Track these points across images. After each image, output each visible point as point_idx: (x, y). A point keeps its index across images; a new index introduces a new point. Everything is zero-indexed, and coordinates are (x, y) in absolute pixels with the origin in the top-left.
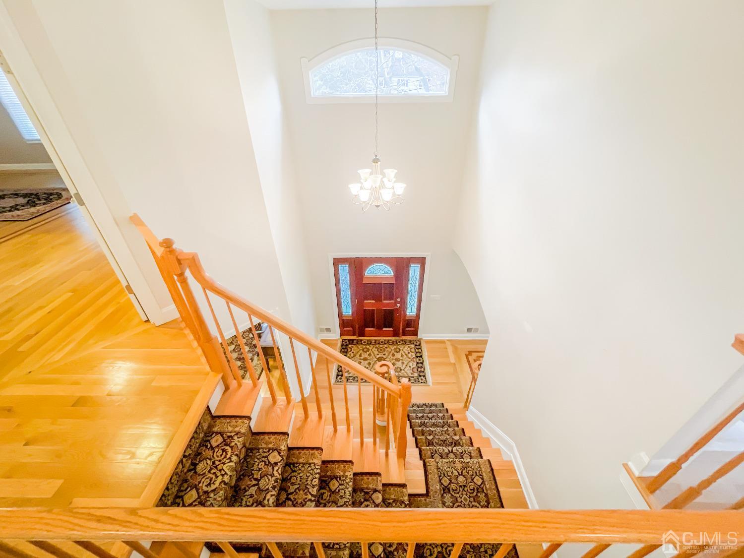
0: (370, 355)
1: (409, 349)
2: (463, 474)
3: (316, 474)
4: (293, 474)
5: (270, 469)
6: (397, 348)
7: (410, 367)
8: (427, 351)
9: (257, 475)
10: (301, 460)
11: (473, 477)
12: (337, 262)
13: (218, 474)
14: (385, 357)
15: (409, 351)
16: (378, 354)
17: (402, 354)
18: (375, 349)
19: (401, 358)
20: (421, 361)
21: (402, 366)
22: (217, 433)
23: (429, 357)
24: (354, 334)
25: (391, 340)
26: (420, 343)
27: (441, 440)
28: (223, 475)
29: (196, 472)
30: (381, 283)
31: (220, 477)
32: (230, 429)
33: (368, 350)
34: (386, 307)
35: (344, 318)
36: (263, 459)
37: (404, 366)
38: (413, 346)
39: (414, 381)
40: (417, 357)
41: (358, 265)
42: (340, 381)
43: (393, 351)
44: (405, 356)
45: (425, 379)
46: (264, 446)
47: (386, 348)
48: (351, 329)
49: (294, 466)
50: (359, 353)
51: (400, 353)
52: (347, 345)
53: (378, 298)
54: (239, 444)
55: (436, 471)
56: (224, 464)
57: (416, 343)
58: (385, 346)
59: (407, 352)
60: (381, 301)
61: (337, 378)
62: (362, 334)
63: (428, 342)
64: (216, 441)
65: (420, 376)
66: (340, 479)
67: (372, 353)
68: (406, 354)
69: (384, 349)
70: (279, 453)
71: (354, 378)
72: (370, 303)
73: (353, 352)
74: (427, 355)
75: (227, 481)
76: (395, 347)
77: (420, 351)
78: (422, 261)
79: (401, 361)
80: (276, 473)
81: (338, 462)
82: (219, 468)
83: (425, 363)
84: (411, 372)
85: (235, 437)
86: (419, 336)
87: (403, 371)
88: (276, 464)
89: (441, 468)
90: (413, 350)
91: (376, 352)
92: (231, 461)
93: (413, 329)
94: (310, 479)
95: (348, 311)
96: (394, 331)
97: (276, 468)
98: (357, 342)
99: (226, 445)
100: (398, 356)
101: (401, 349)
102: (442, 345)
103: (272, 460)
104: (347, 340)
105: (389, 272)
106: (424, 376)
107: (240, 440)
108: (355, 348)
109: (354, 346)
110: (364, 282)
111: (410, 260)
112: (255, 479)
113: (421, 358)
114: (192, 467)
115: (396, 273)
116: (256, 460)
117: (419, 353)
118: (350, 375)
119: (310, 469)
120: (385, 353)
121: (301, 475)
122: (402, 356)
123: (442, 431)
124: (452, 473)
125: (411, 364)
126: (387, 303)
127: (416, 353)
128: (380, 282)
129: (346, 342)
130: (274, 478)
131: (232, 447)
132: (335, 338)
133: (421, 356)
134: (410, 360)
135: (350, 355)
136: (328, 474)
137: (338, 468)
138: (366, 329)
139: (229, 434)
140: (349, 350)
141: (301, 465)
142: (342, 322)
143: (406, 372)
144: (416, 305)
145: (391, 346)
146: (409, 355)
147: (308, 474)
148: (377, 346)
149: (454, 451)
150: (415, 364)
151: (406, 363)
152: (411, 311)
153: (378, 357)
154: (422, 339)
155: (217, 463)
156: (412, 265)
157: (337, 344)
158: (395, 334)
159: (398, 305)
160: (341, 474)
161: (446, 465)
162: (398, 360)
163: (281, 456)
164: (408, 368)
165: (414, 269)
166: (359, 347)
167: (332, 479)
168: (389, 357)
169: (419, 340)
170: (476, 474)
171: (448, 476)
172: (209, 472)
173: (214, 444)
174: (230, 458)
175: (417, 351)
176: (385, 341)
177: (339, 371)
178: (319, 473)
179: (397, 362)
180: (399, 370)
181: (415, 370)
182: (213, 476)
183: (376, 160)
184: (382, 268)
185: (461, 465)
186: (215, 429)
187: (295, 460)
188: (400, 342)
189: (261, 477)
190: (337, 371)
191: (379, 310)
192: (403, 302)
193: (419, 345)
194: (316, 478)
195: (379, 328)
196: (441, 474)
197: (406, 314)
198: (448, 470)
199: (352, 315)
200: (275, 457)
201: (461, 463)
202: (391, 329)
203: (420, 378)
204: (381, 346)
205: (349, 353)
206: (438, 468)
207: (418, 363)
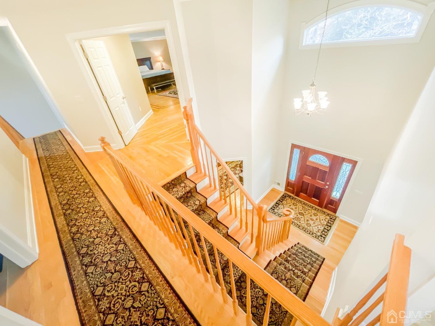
0: (296, 208)
1: (324, 218)
2: (287, 281)
3: (209, 219)
4: (202, 214)
5: (194, 205)
6: (316, 213)
7: (318, 228)
8: (337, 226)
9: (189, 204)
10: (208, 212)
11: (292, 287)
12: (294, 146)
13: (177, 194)
14: (305, 214)
15: (324, 219)
16: (301, 210)
17: (317, 218)
18: (301, 206)
19: (315, 220)
20: (328, 229)
21: (313, 224)
22: (184, 183)
23: (336, 229)
24: (293, 193)
25: (315, 207)
26: (335, 219)
27: (295, 264)
28: (178, 195)
29: (172, 190)
30: (318, 169)
31: (177, 195)
32: (188, 184)
33: (296, 205)
34: (317, 185)
35: (290, 181)
36: (194, 201)
37: (314, 225)
38: (328, 218)
39: (315, 236)
40: (327, 225)
41: (306, 152)
42: (271, 211)
43: (312, 214)
44: (318, 220)
45: (324, 240)
46: (197, 197)
47: (309, 210)
48: (292, 189)
49: (204, 212)
50: (290, 204)
51: (317, 217)
52: (286, 197)
53: (314, 177)
54: (187, 189)
55: (273, 268)
56: (180, 192)
57: (333, 217)
58: (309, 208)
59: (321, 219)
60: (315, 179)
61: (270, 209)
62: (298, 195)
63: (342, 221)
64: (183, 185)
65: (321, 236)
66: (219, 230)
67: (298, 208)
68: (320, 220)
69: (307, 210)
70: (200, 202)
71: (279, 214)
72: (307, 179)
73: (287, 202)
74: (336, 227)
75: (177, 197)
76: (315, 212)
77: (332, 223)
78: (354, 163)
79: (314, 222)
80: (194, 207)
81: (223, 225)
82: (178, 192)
83: (330, 232)
84: (317, 231)
85: (188, 187)
86: (337, 214)
87: (311, 227)
88: (196, 205)
89: (277, 270)
90: (327, 220)
91: (301, 209)
92: (182, 193)
93: (334, 207)
94: (206, 219)
95: (293, 178)
96: (319, 202)
97: (195, 206)
98: (293, 198)
99: (184, 188)
100: (314, 218)
101: (319, 215)
102: (353, 229)
103: (196, 203)
104: (287, 194)
105: (326, 163)
106: (324, 238)
107: (189, 189)
108: (289, 200)
109: (289, 199)
110: (307, 164)
111: (343, 160)
112: (188, 205)
113: (329, 227)
114: (173, 188)
115: (331, 165)
116: (192, 200)
117: (331, 224)
118: (278, 212)
119: (208, 216)
120: (306, 212)
121: (205, 216)
122: (317, 219)
123: (303, 263)
124: (281, 276)
125: (319, 227)
126: (320, 183)
127: (328, 223)
128: (318, 167)
129: (286, 195)
130: (193, 208)
131: (185, 189)
132: (281, 190)
133: (330, 226)
134: (321, 224)
135: (284, 202)
136: (217, 226)
137: (221, 226)
138: (301, 193)
139: (187, 185)
140: (285, 200)
141: (207, 214)
142: (287, 182)
143: (313, 229)
144: (340, 192)
145: (313, 211)
146: (322, 222)
147: (207, 218)
148: (304, 206)
149: (295, 272)
150: (323, 228)
151: (316, 224)
152: (335, 194)
153: (300, 211)
154: (338, 217)
155: (179, 191)
156: (345, 164)
157: (281, 194)
158: (320, 205)
159: (327, 187)
160: (221, 229)
161: (281, 270)
162: (312, 220)
163: (200, 204)
164: (316, 227)
165: (346, 168)
166: (292, 201)
167: (216, 228)
168: (307, 215)
169: (336, 217)
170: (295, 287)
171: (278, 275)
172: (175, 192)
173: (182, 186)
174: (182, 192)
175: (329, 222)
176: (311, 206)
177: (273, 207)
178: (210, 220)
179: (310, 221)
180: (309, 225)
181: (320, 231)
182: (175, 193)
183: (313, 85)
184: (322, 159)
185: (290, 277)
186: (185, 182)
187: (206, 211)
188: (320, 211)
189: (190, 206)
190: (272, 206)
191: (313, 185)
192: (332, 186)
193: (334, 220)
194: (208, 221)
195: (310, 196)
196: (275, 271)
197: (330, 195)
198: (280, 273)
199: (295, 181)
200: (197, 202)
201: (291, 276)
202: (318, 201)
203: (320, 237)
204: (306, 207)
205: (285, 201)
206: (275, 268)
207: (325, 229)
